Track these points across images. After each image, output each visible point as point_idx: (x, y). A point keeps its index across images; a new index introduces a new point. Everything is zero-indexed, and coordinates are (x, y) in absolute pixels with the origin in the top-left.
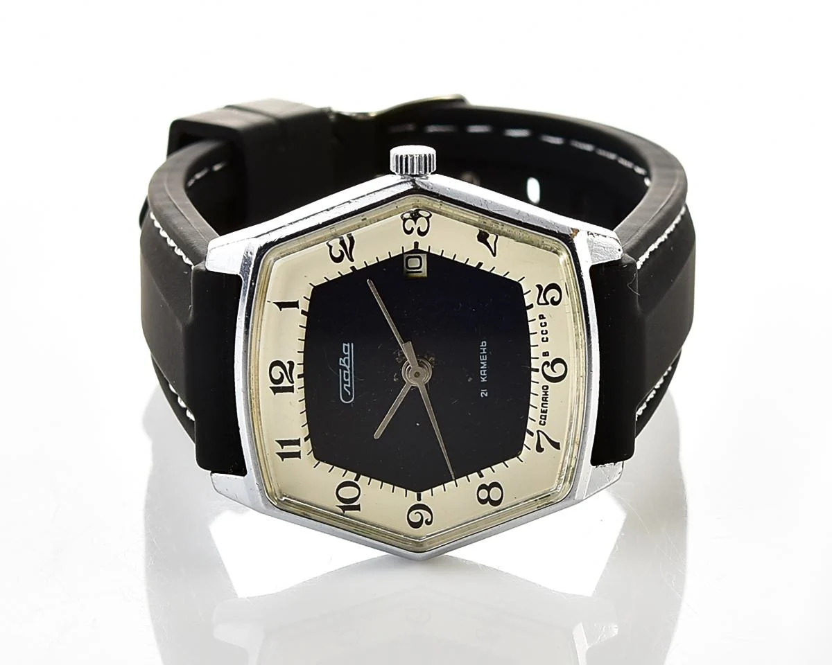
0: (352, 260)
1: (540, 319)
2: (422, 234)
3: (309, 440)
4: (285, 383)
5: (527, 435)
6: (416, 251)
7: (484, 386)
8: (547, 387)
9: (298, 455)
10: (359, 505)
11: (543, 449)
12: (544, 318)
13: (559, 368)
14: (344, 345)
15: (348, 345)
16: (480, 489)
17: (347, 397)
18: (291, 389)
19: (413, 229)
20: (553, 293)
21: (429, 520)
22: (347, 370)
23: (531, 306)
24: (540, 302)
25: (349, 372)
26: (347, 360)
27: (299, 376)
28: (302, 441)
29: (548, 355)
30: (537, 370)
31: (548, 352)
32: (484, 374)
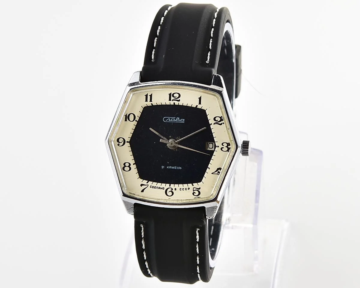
0: (214, 124)
1: (188, 188)
2: (221, 149)
3: (151, 105)
4: (172, 98)
5: (147, 181)
6: (215, 147)
7: (166, 167)
8: (164, 189)
9: (146, 101)
10: (127, 121)
11: (141, 186)
12: (188, 189)
13: (170, 194)
14: (184, 120)
15: (184, 121)
16: (129, 163)
17: (165, 119)
18: (170, 100)
19: (223, 146)
20: (197, 193)
21: (119, 145)
23: (193, 185)
24: (194, 188)
25: (174, 120)
26: (178, 120)
27: (174, 103)
28: (151, 103)
29: (175, 190)
30: (170, 186)
32: (170, 168)
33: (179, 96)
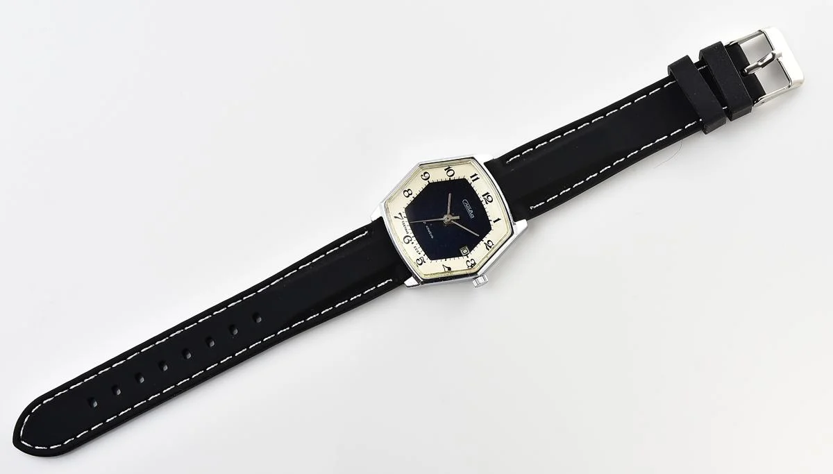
0: (484, 243)
1: (420, 253)
2: (468, 261)
3: (470, 183)
4: (486, 197)
5: (406, 216)
6: (467, 255)
7: (426, 225)
8: (407, 233)
9: (471, 177)
10: (445, 171)
11: (399, 214)
13: (407, 241)
14: (474, 217)
15: (472, 217)
16: (412, 193)
17: (465, 202)
18: (483, 196)
19: (471, 261)
20: (420, 262)
21: (422, 176)
23: (424, 255)
24: (422, 258)
25: (468, 209)
26: (471, 212)
27: (482, 201)
28: (472, 182)
29: (412, 243)
30: (413, 237)
32: (428, 228)
33: (491, 202)
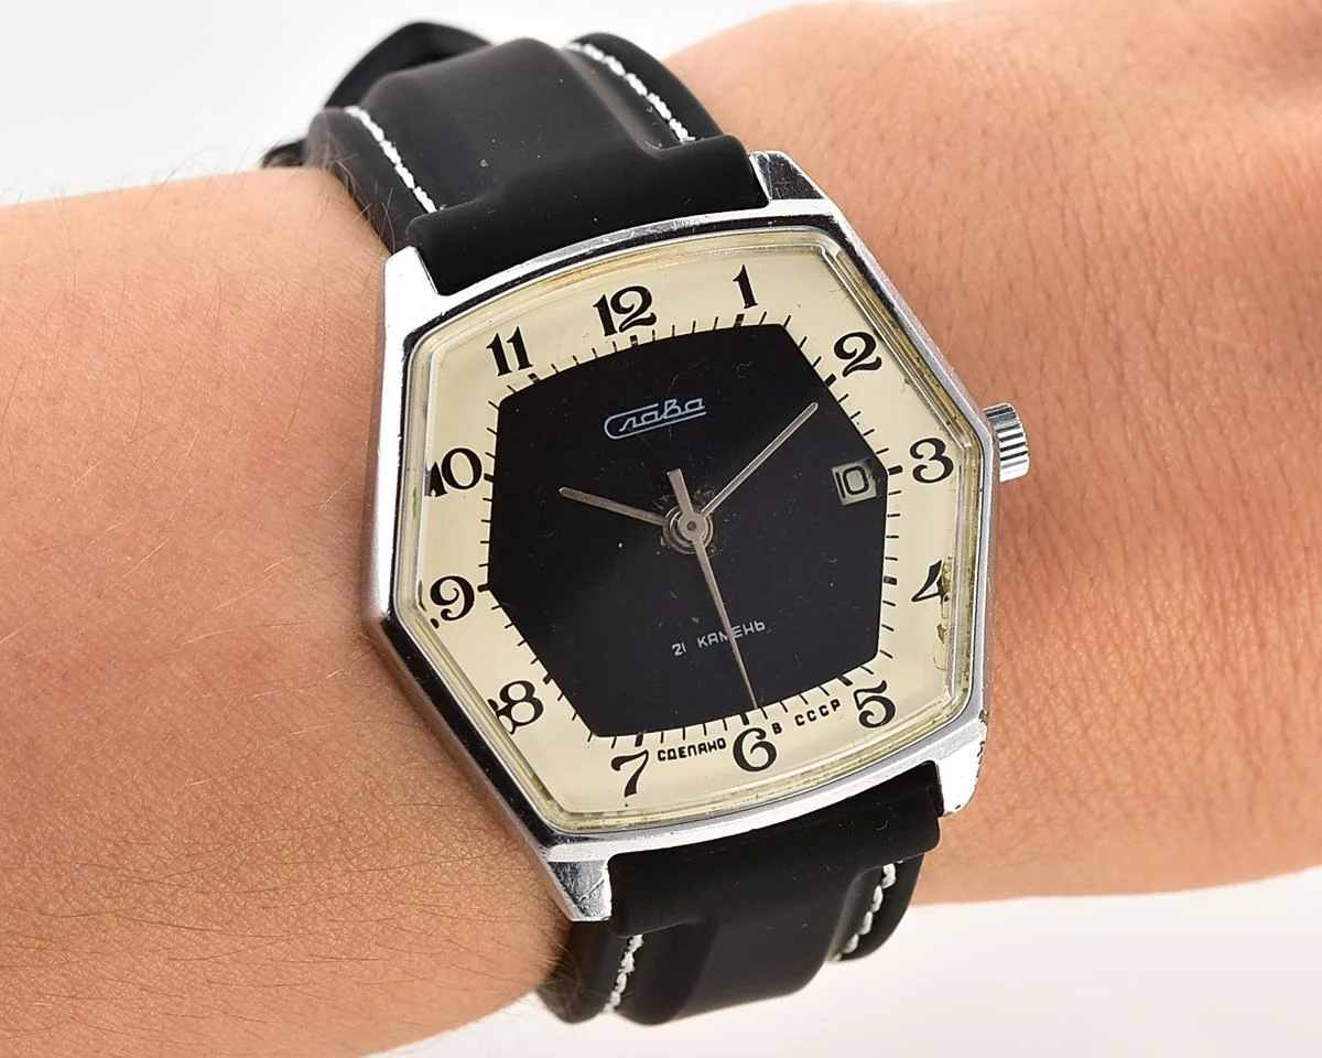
0: (845, 373)
1: (832, 703)
2: (917, 474)
3: (532, 382)
4: (618, 319)
5: (634, 737)
6: (884, 476)
7: (691, 645)
8: (723, 747)
9: (504, 369)
10: (444, 492)
11: (618, 769)
12: (835, 708)
13: (760, 757)
14: (700, 401)
15: (701, 407)
16: (525, 684)
17: (614, 427)
18: (609, 330)
19: (921, 457)
20: (877, 709)
21: (449, 615)
22: (659, 416)
23: (848, 683)
24: (859, 695)
25: (657, 420)
26: (675, 411)
28: (528, 371)
29: (776, 733)
30: (746, 722)
31: (780, 731)
32: (710, 641)
33: (647, 300)
